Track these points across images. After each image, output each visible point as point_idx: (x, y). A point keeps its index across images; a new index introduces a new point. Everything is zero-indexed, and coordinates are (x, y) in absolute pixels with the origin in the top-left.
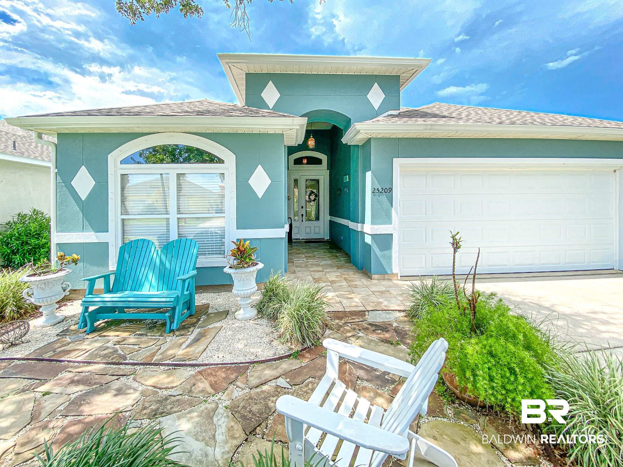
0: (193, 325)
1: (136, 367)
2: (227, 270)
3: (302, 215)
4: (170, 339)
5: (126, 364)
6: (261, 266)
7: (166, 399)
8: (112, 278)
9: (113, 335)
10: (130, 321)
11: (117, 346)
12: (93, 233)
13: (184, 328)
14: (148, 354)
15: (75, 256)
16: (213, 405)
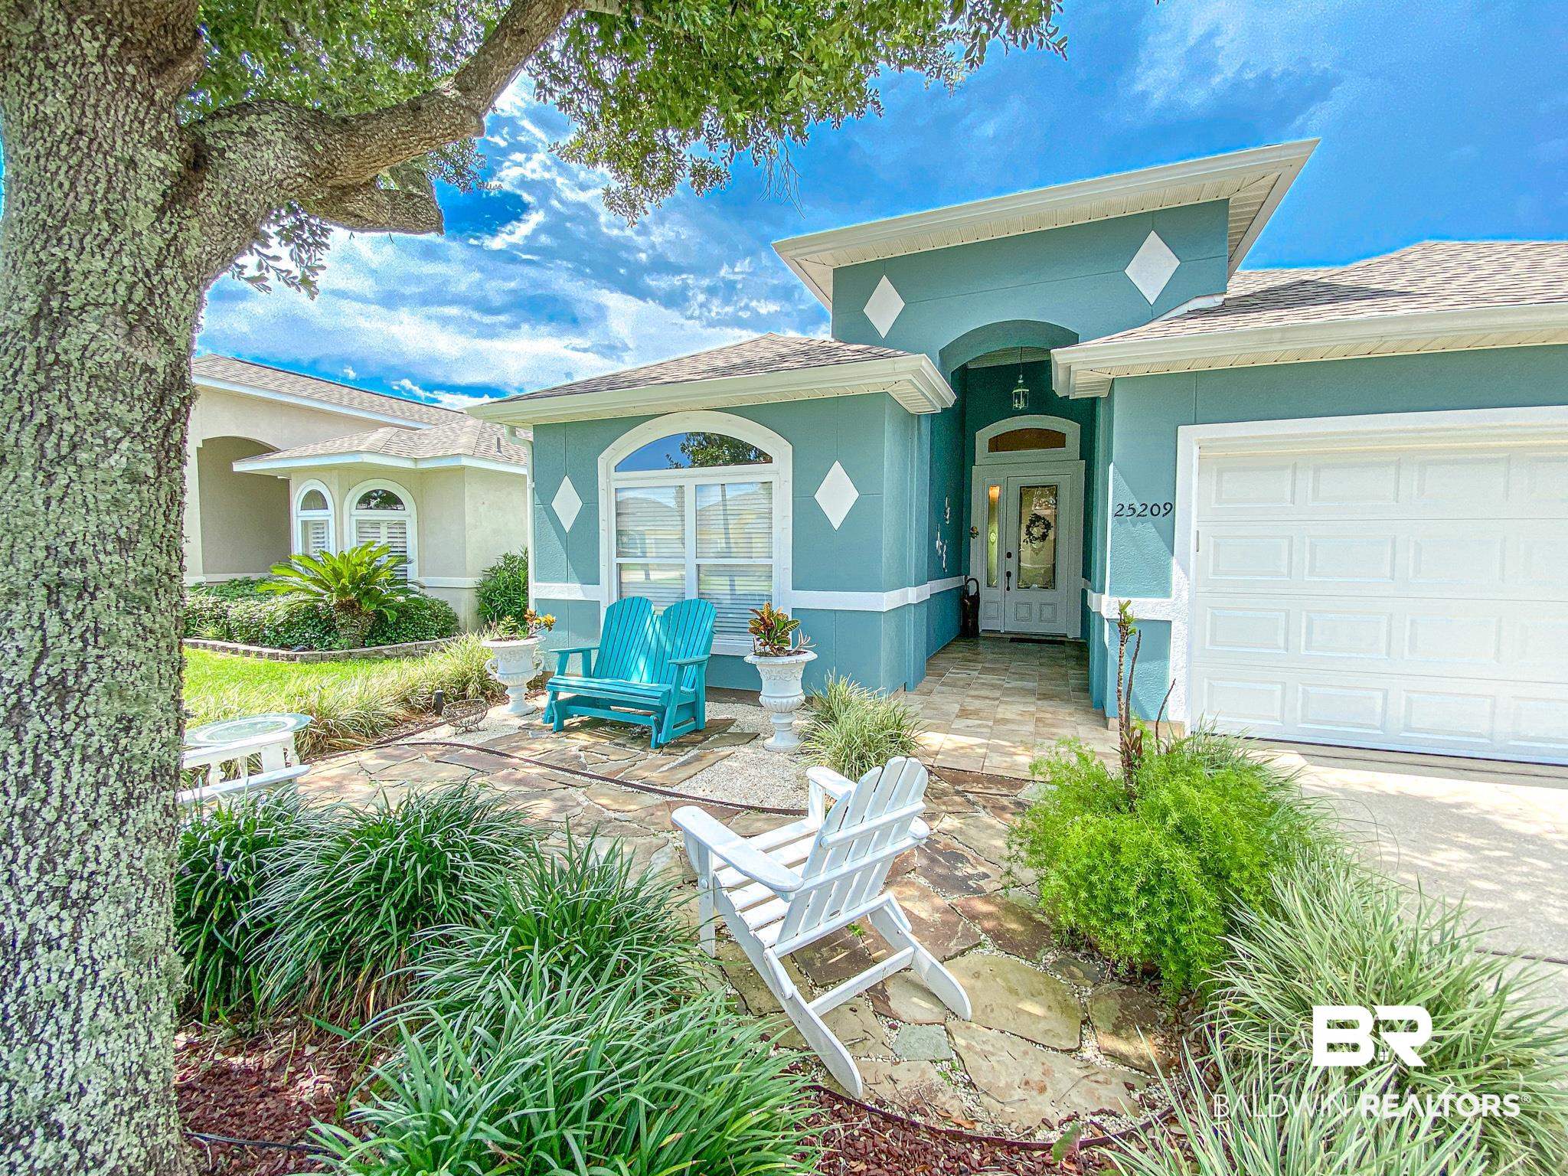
0: (694, 744)
1: (594, 781)
2: (750, 658)
3: (1009, 574)
4: (653, 756)
5: (585, 775)
6: (811, 656)
7: (610, 821)
8: (594, 655)
9: (583, 739)
10: (613, 724)
11: (582, 754)
12: (578, 585)
13: (679, 745)
14: (615, 768)
15: (550, 617)
16: (661, 842)
